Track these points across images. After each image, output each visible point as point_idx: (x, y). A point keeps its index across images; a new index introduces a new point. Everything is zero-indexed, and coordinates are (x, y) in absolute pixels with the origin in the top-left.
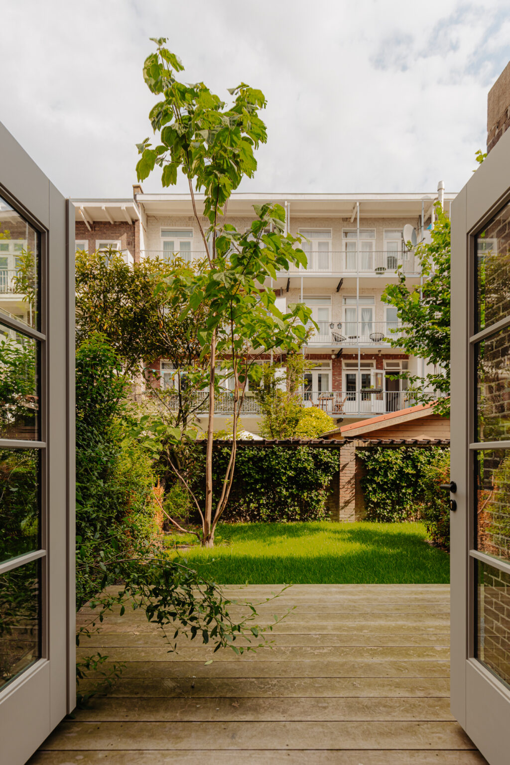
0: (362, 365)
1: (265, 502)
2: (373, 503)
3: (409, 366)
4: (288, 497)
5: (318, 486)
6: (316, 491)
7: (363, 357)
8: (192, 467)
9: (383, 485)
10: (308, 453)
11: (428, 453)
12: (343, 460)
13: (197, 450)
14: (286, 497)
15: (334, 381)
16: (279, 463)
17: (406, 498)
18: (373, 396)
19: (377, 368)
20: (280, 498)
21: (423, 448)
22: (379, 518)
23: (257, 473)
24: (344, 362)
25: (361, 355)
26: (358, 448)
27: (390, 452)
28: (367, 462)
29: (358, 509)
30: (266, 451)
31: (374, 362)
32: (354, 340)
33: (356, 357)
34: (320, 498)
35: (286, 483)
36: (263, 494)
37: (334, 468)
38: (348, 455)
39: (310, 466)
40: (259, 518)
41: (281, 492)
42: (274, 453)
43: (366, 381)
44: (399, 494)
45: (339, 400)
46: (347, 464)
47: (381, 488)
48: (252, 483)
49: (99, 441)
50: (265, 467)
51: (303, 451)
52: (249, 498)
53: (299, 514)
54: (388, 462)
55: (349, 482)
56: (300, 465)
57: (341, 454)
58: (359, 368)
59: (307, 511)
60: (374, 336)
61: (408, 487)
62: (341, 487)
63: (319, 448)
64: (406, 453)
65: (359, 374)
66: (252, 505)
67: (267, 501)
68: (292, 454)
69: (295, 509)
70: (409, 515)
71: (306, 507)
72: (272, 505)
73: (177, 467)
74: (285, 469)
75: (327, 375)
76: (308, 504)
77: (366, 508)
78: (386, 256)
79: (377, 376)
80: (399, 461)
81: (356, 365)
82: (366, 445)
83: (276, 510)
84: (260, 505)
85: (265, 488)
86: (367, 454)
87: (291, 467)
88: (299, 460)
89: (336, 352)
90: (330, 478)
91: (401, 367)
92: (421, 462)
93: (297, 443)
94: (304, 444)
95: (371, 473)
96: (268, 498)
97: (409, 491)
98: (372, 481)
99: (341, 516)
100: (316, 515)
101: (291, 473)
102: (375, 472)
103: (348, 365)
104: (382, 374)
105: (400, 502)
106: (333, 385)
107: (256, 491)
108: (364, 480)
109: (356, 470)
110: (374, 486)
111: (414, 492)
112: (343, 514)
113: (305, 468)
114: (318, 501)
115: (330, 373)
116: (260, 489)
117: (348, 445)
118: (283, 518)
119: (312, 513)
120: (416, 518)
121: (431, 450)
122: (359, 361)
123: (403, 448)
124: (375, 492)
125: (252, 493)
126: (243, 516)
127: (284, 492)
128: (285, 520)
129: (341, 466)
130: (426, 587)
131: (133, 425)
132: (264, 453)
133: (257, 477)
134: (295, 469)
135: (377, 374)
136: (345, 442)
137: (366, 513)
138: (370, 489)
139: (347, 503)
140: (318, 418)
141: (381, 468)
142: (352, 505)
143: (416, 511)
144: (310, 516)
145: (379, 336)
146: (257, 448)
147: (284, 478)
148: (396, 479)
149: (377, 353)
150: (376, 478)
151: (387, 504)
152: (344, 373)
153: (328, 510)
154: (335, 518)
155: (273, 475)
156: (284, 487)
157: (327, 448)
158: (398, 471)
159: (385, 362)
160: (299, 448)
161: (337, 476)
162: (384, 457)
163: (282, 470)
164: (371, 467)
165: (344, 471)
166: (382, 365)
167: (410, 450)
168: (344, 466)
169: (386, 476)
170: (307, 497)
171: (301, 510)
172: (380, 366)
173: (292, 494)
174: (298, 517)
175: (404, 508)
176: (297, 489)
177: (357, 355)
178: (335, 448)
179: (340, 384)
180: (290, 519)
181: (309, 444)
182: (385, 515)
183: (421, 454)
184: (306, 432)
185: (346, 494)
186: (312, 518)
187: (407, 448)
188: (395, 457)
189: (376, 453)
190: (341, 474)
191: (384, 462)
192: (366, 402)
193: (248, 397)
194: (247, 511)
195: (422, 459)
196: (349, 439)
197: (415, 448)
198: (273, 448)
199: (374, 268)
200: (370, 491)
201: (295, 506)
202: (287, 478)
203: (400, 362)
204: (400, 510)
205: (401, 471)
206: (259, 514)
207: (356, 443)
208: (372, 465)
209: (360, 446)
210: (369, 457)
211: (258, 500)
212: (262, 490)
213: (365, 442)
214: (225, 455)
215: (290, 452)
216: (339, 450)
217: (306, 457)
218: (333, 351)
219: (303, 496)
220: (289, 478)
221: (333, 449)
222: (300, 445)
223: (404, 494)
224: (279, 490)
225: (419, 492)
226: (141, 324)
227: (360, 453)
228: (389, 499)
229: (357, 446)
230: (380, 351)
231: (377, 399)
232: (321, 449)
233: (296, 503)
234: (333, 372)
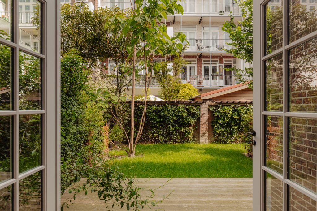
0: (212, 61)
1: (161, 133)
2: (217, 133)
3: (237, 62)
4: (174, 131)
5: (189, 125)
6: (188, 127)
7: (214, 57)
8: (124, 115)
9: (223, 124)
10: (184, 108)
11: (245, 108)
12: (202, 111)
13: (126, 106)
14: (173, 131)
15: (198, 69)
16: (169, 113)
17: (235, 131)
18: (218, 77)
19: (220, 63)
20: (169, 131)
21: (243, 105)
22: (220, 141)
23: (158, 118)
24: (203, 60)
25: (212, 56)
26: (210, 105)
27: (226, 107)
28: (214, 112)
29: (209, 137)
30: (162, 107)
31: (219, 60)
32: (208, 49)
33: (209, 57)
34: (190, 131)
35: (173, 123)
36: (161, 129)
37: (197, 116)
38: (204, 109)
39: (185, 114)
40: (159, 142)
41: (170, 128)
42: (166, 108)
43: (214, 70)
44: (230, 129)
45: (200, 79)
46: (204, 113)
47: (222, 126)
48: (155, 123)
49: (75, 105)
50: (161, 115)
51: (181, 106)
52: (153, 131)
53: (179, 139)
54: (225, 113)
55: (205, 123)
56: (179, 114)
57: (201, 108)
58: (211, 63)
59: (183, 138)
60: (218, 47)
61: (235, 125)
62: (201, 125)
63: (189, 105)
64: (234, 108)
65: (211, 66)
66: (155, 134)
67: (163, 132)
68: (176, 108)
69: (177, 137)
70: (236, 140)
71: (183, 136)
72: (165, 135)
73: (116, 115)
74: (172, 116)
75: (194, 67)
76: (184, 134)
77: (214, 136)
78: (224, 5)
79: (220, 67)
80: (231, 112)
81: (209, 61)
82: (214, 103)
83: (167, 137)
84: (159, 135)
85: (162, 126)
86: (214, 108)
87: (175, 115)
88: (179, 111)
89: (199, 55)
90: (195, 121)
91: (232, 63)
92: (242, 113)
93: (178, 102)
94: (182, 103)
95: (216, 118)
96: (163, 131)
97: (236, 127)
98: (217, 122)
99: (201, 140)
100: (188, 140)
101: (175, 118)
102: (218, 118)
103: (205, 61)
104: (222, 66)
105: (231, 133)
106: (197, 72)
107: (157, 127)
108: (213, 122)
109: (209, 116)
110: (218, 125)
111: (239, 128)
112: (202, 139)
113: (182, 116)
114: (189, 133)
115: (196, 65)
116: (159, 126)
117: (205, 104)
118: (171, 142)
119: (186, 139)
120: (240, 142)
121: (247, 106)
122: (211, 59)
123: (233, 105)
124: (218, 128)
125: (155, 129)
126: (150, 140)
127: (172, 128)
128: (172, 142)
129: (201, 115)
130: (243, 179)
131: (92, 96)
132: (161, 107)
133: (157, 120)
134: (177, 116)
135: (220, 66)
136: (203, 102)
137: (214, 139)
138: (216, 126)
139: (204, 134)
140: (189, 89)
141: (221, 116)
142: (207, 135)
143: (240, 138)
144: (185, 140)
145: (221, 47)
146: (158, 105)
147: (171, 121)
148: (229, 121)
149: (220, 55)
150: (219, 121)
151: (224, 134)
152: (203, 66)
153: (194, 137)
154: (198, 141)
155: (166, 119)
156: (171, 126)
157: (194, 105)
158: (231, 117)
159: (224, 60)
160: (180, 105)
161: (199, 120)
162: (223, 110)
163: (170, 117)
164: (216, 115)
165: (202, 117)
166: (223, 62)
167: (236, 106)
168: (203, 115)
169: (224, 120)
170: (183, 131)
171: (180, 137)
172: (221, 62)
173: (175, 129)
174: (178, 141)
175: (233, 136)
176: (178, 126)
177: (209, 56)
178: (198, 105)
179: (201, 71)
180: (175, 142)
181: (184, 103)
182: (223, 140)
183: (242, 108)
184: (183, 97)
185: (204, 129)
186: (186, 142)
187: (235, 105)
188: (229, 110)
189: (219, 108)
190: (201, 119)
191: (223, 112)
192: (214, 81)
193: (153, 78)
194: (152, 138)
195: (243, 111)
196: (206, 100)
197: (239, 106)
198: (166, 105)
199: (218, 12)
200: (216, 128)
201: (177, 135)
202: (173, 121)
203: (232, 60)
204: (231, 137)
205: (232, 117)
206: (158, 139)
207: (209, 103)
208: (216, 114)
209: (211, 104)
210: (215, 110)
211: (158, 132)
212: (160, 127)
213: (213, 102)
214: (141, 109)
215: (175, 107)
216: (200, 106)
217: (183, 110)
218: (198, 54)
219: (181, 130)
220: (174, 121)
221: (197, 105)
222: (180, 104)
223: (233, 129)
224: (169, 127)
225: (241, 128)
226: (98, 41)
227: (211, 108)
228: (226, 132)
229: (209, 104)
230: (221, 54)
231: (220, 79)
232: (190, 106)
233: (178, 134)
234: (197, 65)
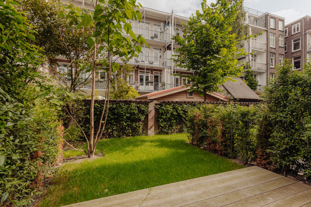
0: (146, 72)
1: (115, 129)
2: (161, 126)
3: (162, 74)
4: (126, 126)
5: (139, 120)
6: (138, 123)
7: (147, 69)
8: (79, 113)
9: (165, 119)
10: (135, 106)
11: (181, 106)
12: (150, 109)
13: (81, 105)
14: (125, 126)
15: (135, 77)
16: (122, 111)
17: (173, 124)
19: (151, 74)
20: (122, 126)
21: (179, 104)
22: (163, 132)
23: (112, 115)
24: (139, 70)
26: (156, 104)
27: (168, 106)
28: (159, 110)
29: (155, 130)
30: (116, 105)
31: (150, 72)
32: (143, 62)
33: (144, 69)
34: (140, 125)
35: (125, 119)
36: (115, 125)
37: (146, 113)
38: (151, 107)
39: (136, 112)
40: (113, 136)
41: (123, 124)
42: (120, 106)
43: (147, 79)
44: (171, 123)
45: (137, 85)
46: (151, 111)
47: (165, 120)
48: (110, 120)
50: (116, 112)
51: (134, 105)
52: (108, 127)
53: (131, 133)
54: (167, 110)
55: (152, 118)
56: (132, 112)
57: (149, 106)
58: (145, 73)
59: (134, 131)
60: (150, 62)
61: (174, 120)
62: (149, 120)
63: (140, 104)
64: (173, 106)
65: (144, 76)
66: (109, 130)
67: (117, 128)
68: (128, 106)
69: (129, 131)
70: (174, 130)
71: (134, 130)
72: (119, 130)
73: (71, 114)
74: (125, 113)
75: (133, 75)
76: (135, 129)
77: (158, 129)
78: (154, 33)
80: (171, 110)
81: (144, 72)
82: (159, 103)
83: (120, 132)
84: (113, 130)
85: (116, 122)
86: (159, 106)
87: (128, 112)
88: (131, 109)
89: (136, 66)
90: (144, 117)
91: (159, 74)
92: (179, 110)
93: (131, 101)
95: (161, 114)
96: (117, 126)
97: (175, 121)
98: (161, 118)
99: (149, 133)
100: (138, 133)
101: (128, 115)
102: (162, 114)
103: (140, 72)
104: (153, 76)
105: (171, 126)
107: (111, 124)
108: (158, 117)
109: (155, 113)
110: (162, 120)
111: (176, 122)
112: (150, 132)
113: (134, 113)
114: (140, 127)
115: (134, 74)
116: (114, 122)
117: (152, 103)
118: (124, 135)
119: (137, 132)
120: (176, 132)
121: (182, 105)
122: (145, 71)
123: (173, 104)
124: (162, 122)
125: (109, 125)
126: (105, 136)
127: (125, 124)
128: (125, 136)
129: (149, 112)
132: (115, 106)
133: (112, 117)
134: (130, 113)
135: (151, 76)
136: (151, 102)
137: (158, 131)
138: (161, 121)
139: (151, 127)
140: (133, 91)
141: (164, 112)
142: (153, 128)
143: (177, 129)
144: (136, 134)
145: (152, 62)
146: (112, 104)
147: (125, 117)
148: (170, 116)
149: (151, 68)
150: (163, 117)
151: (166, 127)
152: (139, 75)
153: (143, 130)
154: (146, 134)
155: (120, 116)
156: (125, 121)
157: (143, 104)
158: (171, 114)
159: (154, 72)
160: (132, 104)
161: (147, 116)
162: (166, 108)
163: (124, 114)
164: (161, 112)
165: (150, 114)
166: (153, 73)
167: (175, 105)
168: (150, 112)
169: (166, 115)
170: (135, 125)
171: (132, 131)
172: (152, 73)
173: (128, 124)
174: (130, 135)
175: (173, 128)
176: (130, 122)
177: (144, 68)
178: (147, 104)
179: (138, 79)
180: (128, 135)
181: (136, 102)
182: (165, 132)
183: (179, 107)
184: (128, 97)
185: (151, 123)
186: (137, 135)
187: (174, 104)
188: (170, 108)
189: (162, 106)
190: (149, 115)
191: (166, 110)
192: (147, 87)
194: (106, 133)
195: (179, 108)
196: (152, 100)
197: (177, 104)
198: (119, 104)
199: (150, 37)
200: (161, 122)
201: (129, 130)
202: (126, 117)
203: (159, 72)
204: (171, 129)
205: (172, 114)
206: (113, 134)
207: (155, 102)
208: (161, 111)
209: (157, 103)
210: (160, 108)
211: (112, 128)
212: (114, 123)
213: (158, 102)
214: (96, 107)
215: (127, 106)
216: (148, 104)
217: (135, 108)
218: (135, 66)
219: (133, 125)
220: (127, 117)
221: (146, 104)
222: (132, 102)
223: (173, 122)
224: (122, 123)
225: (178, 121)
227: (157, 106)
228: (167, 125)
229: (155, 103)
230: (152, 68)
231: (151, 85)
232: (141, 104)
233: (130, 128)
234: (135, 74)
